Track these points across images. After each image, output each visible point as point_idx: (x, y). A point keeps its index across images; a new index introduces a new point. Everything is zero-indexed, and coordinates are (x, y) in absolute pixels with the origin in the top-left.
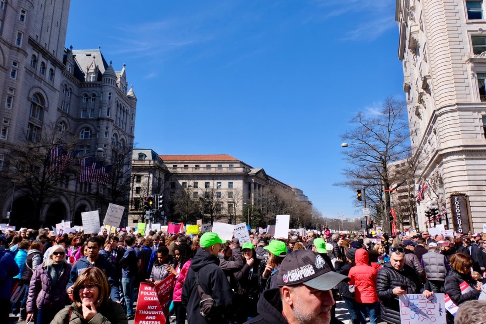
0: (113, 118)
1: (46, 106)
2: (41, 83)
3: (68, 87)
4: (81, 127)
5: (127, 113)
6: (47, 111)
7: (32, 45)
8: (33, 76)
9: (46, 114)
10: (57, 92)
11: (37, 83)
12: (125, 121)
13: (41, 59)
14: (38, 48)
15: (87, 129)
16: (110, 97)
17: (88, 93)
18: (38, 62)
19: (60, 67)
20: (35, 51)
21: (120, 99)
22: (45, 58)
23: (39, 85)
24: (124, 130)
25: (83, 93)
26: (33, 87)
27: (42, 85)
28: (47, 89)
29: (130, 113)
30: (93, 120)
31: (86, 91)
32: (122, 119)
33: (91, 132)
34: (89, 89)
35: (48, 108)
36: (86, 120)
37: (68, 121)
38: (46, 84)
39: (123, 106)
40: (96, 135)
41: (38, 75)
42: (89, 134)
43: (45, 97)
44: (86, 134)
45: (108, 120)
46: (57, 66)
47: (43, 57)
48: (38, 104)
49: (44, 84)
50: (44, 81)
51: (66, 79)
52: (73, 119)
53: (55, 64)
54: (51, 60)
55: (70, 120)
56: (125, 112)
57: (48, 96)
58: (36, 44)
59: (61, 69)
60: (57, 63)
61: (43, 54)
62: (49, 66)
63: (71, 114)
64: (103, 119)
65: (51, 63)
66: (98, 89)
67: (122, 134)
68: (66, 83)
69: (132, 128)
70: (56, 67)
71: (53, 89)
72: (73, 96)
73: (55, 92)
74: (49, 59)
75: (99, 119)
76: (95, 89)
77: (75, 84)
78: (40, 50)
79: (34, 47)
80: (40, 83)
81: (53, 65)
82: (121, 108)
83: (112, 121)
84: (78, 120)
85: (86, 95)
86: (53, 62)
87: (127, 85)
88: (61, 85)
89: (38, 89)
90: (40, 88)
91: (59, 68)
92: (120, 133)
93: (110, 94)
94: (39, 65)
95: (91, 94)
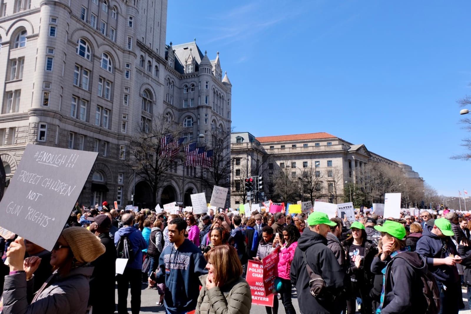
0: (211, 105)
1: (154, 100)
2: (149, 79)
3: (171, 80)
4: (184, 116)
5: (223, 99)
6: (155, 104)
7: (140, 47)
8: (142, 74)
9: (154, 107)
10: (162, 86)
11: (146, 80)
12: (222, 107)
13: (148, 58)
14: (144, 49)
15: (189, 117)
16: (207, 86)
17: (188, 84)
18: (146, 61)
19: (163, 63)
20: (143, 51)
21: (217, 86)
22: (150, 57)
23: (148, 82)
24: (221, 115)
25: (183, 85)
26: (143, 85)
27: (150, 81)
28: (153, 85)
29: (226, 98)
30: (194, 109)
31: (186, 82)
32: (219, 105)
33: (193, 120)
34: (189, 80)
35: (156, 102)
36: (188, 110)
37: (173, 112)
38: (153, 80)
39: (219, 92)
40: (197, 122)
41: (146, 73)
42: (191, 122)
43: (153, 92)
44: (189, 122)
45: (207, 107)
46: (161, 63)
47: (149, 56)
48: (148, 99)
49: (151, 81)
50: (151, 78)
51: (169, 73)
52: (176, 109)
53: (159, 61)
54: (155, 58)
55: (174, 110)
56: (221, 98)
57: (155, 91)
58: (142, 46)
59: (164, 65)
60: (160, 59)
61: (149, 54)
62: (154, 63)
63: (174, 105)
64: (202, 107)
65: (155, 61)
66: (196, 79)
67: (220, 120)
68: (168, 77)
69: (229, 113)
70: (160, 64)
71: (159, 84)
72: (175, 88)
73: (161, 86)
74: (154, 57)
75: (198, 108)
76: (193, 79)
77: (176, 77)
78: (146, 50)
79: (141, 48)
80: (148, 80)
81: (157, 62)
82: (217, 95)
83: (211, 108)
84: (181, 110)
85: (187, 86)
86: (157, 60)
87: (221, 72)
88: (165, 79)
89: (147, 85)
90: (149, 84)
91: (162, 64)
92: (218, 118)
93: (207, 83)
94: (146, 64)
95: (190, 84)
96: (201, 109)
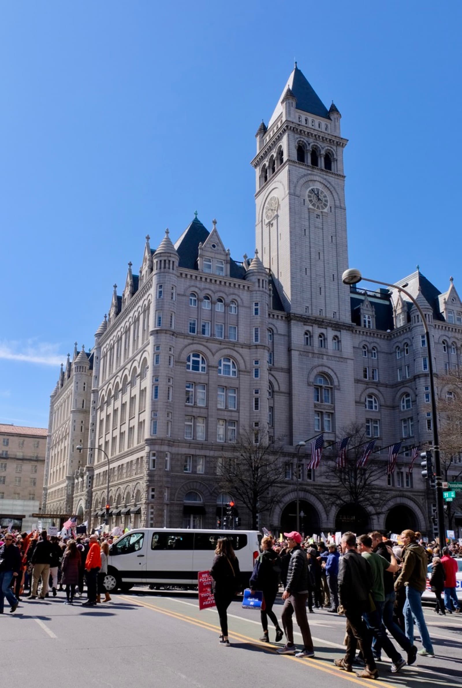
1: (336, 383)
2: (323, 359)
3: (370, 346)
4: (399, 394)
6: (339, 389)
7: (301, 321)
8: (310, 355)
9: (337, 394)
10: (349, 361)
11: (316, 361)
13: (317, 331)
14: (309, 321)
15: (408, 395)
17: (399, 345)
18: (314, 336)
19: (347, 328)
20: (308, 325)
21: (452, 334)
22: (322, 328)
23: (320, 363)
25: (395, 347)
26: (312, 369)
27: (325, 361)
28: (332, 364)
30: (410, 380)
31: (398, 342)
33: (412, 398)
34: (400, 339)
35: (339, 386)
36: (404, 383)
37: (379, 391)
38: (330, 358)
40: (416, 401)
41: (316, 351)
43: (332, 374)
44: (407, 402)
46: (343, 329)
47: (319, 327)
48: (324, 386)
49: (327, 359)
50: (327, 355)
52: (386, 386)
53: (338, 327)
54: (331, 327)
55: (381, 389)
57: (335, 371)
58: (305, 318)
59: (349, 330)
60: (341, 325)
61: (318, 324)
62: (330, 333)
63: (382, 381)
64: (420, 376)
65: (332, 330)
68: (364, 343)
70: (342, 331)
71: (342, 359)
72: (382, 355)
73: (346, 362)
74: (328, 326)
75: (415, 378)
76: (405, 336)
77: (381, 338)
78: (312, 322)
79: (305, 322)
80: (320, 360)
81: (337, 331)
82: (456, 348)
84: (395, 386)
85: (399, 348)
86: (335, 327)
88: (356, 348)
89: (320, 367)
90: (322, 365)
91: (347, 330)
93: (424, 337)
94: (316, 340)
95: (403, 344)
96: (417, 380)
